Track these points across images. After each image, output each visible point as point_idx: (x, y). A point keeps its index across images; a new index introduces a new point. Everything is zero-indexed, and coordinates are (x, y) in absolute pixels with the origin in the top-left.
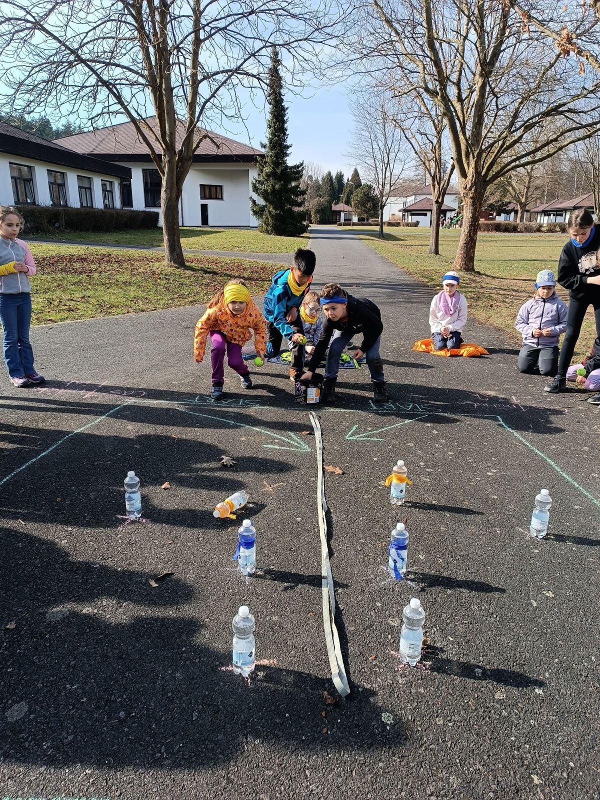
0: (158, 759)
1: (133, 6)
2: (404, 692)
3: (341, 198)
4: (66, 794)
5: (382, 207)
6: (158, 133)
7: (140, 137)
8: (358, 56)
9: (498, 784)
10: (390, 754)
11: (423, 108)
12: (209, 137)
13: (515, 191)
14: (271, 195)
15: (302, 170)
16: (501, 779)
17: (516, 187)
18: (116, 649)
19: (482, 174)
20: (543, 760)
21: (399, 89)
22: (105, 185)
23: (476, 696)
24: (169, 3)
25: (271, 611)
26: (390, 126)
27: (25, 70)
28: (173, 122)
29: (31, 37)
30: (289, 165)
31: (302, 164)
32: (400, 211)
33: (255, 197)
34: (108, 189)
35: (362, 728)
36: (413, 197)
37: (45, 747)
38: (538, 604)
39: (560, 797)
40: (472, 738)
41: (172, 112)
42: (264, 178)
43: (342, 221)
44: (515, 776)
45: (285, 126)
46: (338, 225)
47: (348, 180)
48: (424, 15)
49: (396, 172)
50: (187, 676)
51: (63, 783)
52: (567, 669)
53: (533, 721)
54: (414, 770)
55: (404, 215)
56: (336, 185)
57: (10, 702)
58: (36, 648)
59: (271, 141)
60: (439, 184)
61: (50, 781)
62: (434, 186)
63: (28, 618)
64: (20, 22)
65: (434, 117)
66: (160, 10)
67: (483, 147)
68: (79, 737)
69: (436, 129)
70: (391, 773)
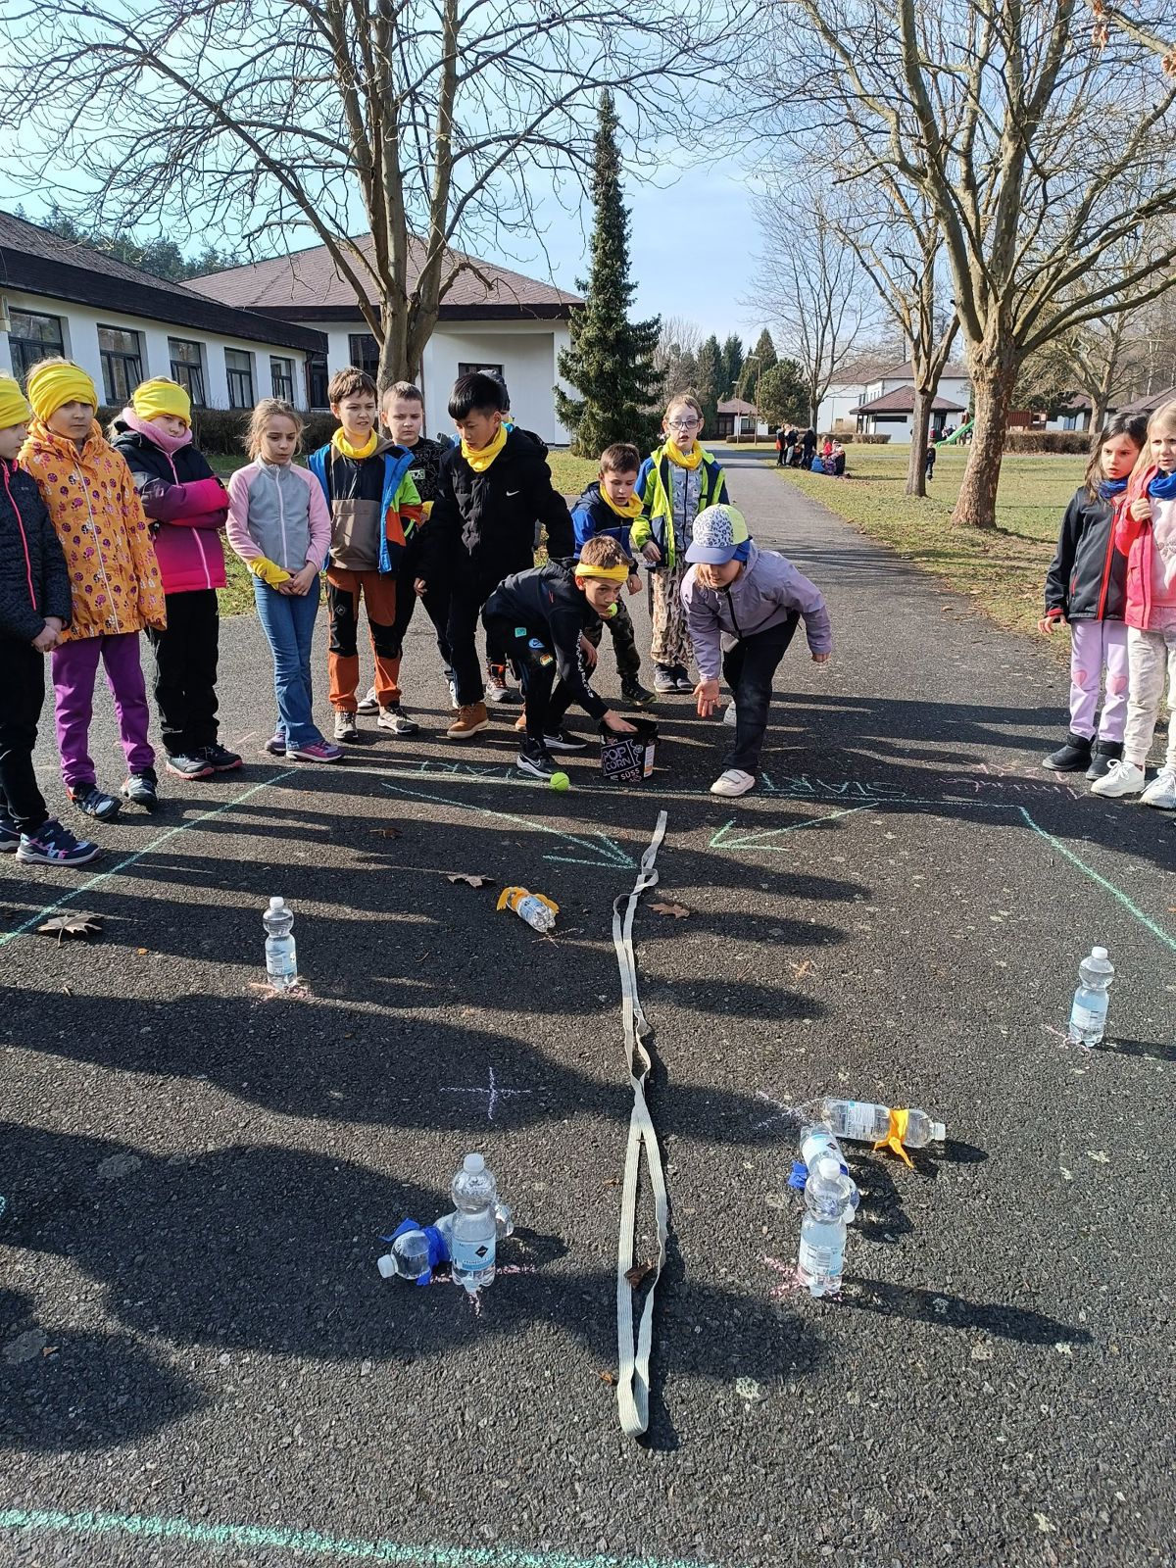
0: (286, 1448)
1: (327, 15)
2: (786, 1337)
3: (735, 388)
4: (104, 1507)
5: (816, 404)
6: (374, 263)
7: (341, 272)
8: (767, 101)
9: (963, 1529)
10: (748, 1458)
11: (898, 206)
12: (472, 267)
13: (1085, 370)
14: (596, 381)
15: (656, 333)
16: (970, 1519)
17: (1089, 363)
18: (226, 1234)
19: (1014, 333)
20: (1060, 1484)
21: (848, 167)
22: (279, 366)
23: (932, 1352)
24: (395, 7)
25: (533, 1173)
26: (833, 241)
27: (124, 145)
28: (402, 238)
29: (135, 81)
30: (630, 322)
31: (657, 321)
32: (851, 413)
33: (565, 386)
34: (284, 374)
35: (694, 1405)
36: (880, 384)
37: (72, 1416)
38: (1074, 1175)
39: (1090, 1559)
40: (916, 1434)
41: (401, 217)
42: (582, 349)
43: (737, 433)
44: (1000, 1514)
45: (625, 247)
46: (729, 442)
47: (750, 353)
48: (900, 16)
49: (844, 335)
50: (358, 1290)
51: (100, 1485)
52: (1126, 1306)
53: (1046, 1407)
54: (793, 1491)
55: (860, 421)
56: (726, 363)
57: (14, 1327)
58: (72, 1228)
59: (596, 275)
60: (928, 355)
61: (75, 1481)
62: (918, 359)
63: (63, 1171)
64: (114, 52)
65: (919, 221)
66: (378, 20)
67: (1017, 280)
68: (138, 1399)
69: (923, 245)
70: (746, 1496)
